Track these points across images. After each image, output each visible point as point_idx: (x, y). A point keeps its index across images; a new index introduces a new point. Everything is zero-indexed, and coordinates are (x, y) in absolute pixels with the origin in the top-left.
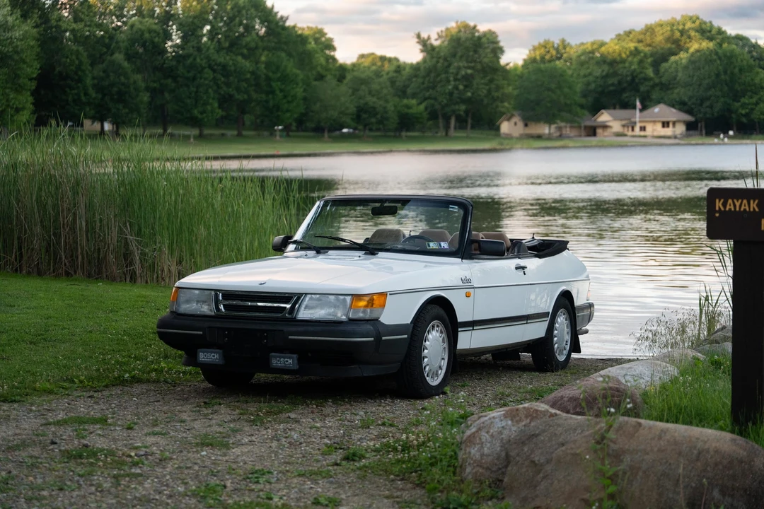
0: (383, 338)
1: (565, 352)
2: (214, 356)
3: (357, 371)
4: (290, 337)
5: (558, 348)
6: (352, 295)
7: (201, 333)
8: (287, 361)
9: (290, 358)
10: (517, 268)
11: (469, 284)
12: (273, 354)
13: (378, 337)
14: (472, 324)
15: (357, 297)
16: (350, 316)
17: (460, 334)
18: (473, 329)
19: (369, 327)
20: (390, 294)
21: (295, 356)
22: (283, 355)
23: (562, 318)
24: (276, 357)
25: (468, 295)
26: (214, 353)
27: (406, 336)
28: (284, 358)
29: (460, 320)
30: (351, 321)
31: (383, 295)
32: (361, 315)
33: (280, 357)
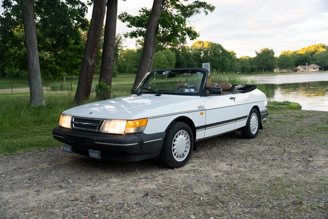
0: (145, 142)
2: (69, 149)
3: (133, 159)
4: (96, 142)
6: (127, 120)
7: (63, 137)
8: (95, 155)
9: (96, 153)
11: (203, 108)
12: (90, 150)
13: (141, 143)
14: (205, 127)
15: (130, 121)
16: (125, 132)
18: (205, 129)
19: (135, 137)
20: (150, 119)
21: (98, 152)
24: (91, 152)
25: (202, 114)
26: (69, 147)
27: (161, 139)
30: (126, 134)
32: (131, 131)
33: (93, 152)
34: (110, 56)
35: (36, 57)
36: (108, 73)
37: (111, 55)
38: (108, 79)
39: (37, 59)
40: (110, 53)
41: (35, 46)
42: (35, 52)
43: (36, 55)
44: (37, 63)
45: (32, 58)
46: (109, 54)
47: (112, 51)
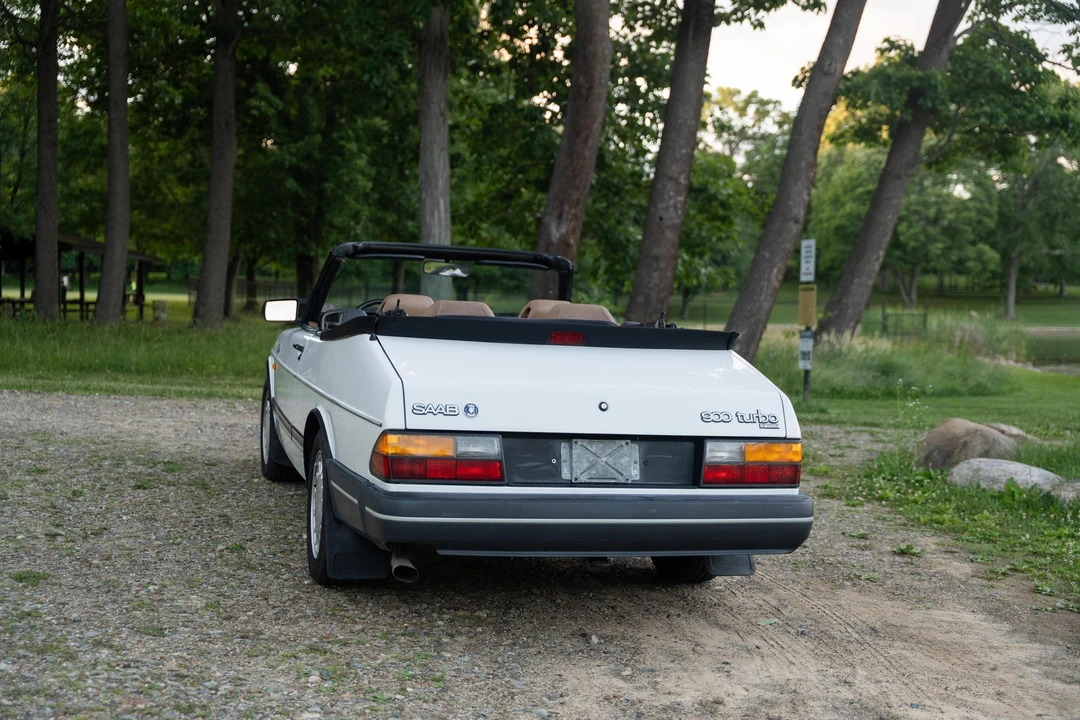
34: (663, 214)
35: (439, 216)
36: (655, 265)
37: (666, 209)
38: (651, 285)
39: (440, 221)
40: (664, 205)
41: (437, 187)
42: (438, 205)
43: (439, 212)
44: (440, 234)
45: (428, 219)
46: (660, 205)
47: (670, 198)
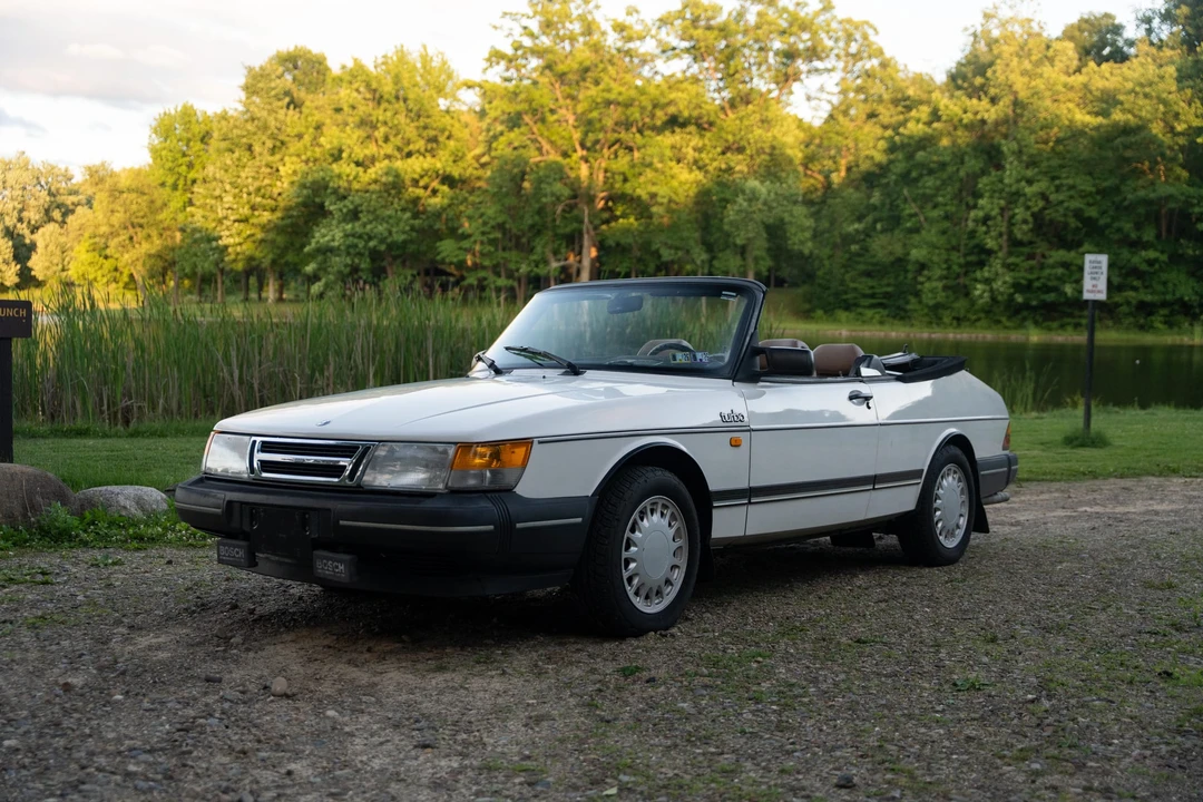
0: (518, 525)
1: (960, 533)
2: (238, 553)
4: (341, 522)
5: (943, 527)
6: (456, 443)
7: (220, 511)
8: (337, 567)
9: (341, 561)
10: (851, 398)
11: (740, 424)
12: (318, 552)
13: (506, 526)
14: (750, 494)
15: (465, 447)
16: (450, 484)
17: (716, 514)
18: (750, 503)
19: (484, 504)
20: (540, 442)
21: (347, 557)
22: (331, 555)
23: (950, 478)
24: (322, 558)
25: (735, 444)
26: (239, 547)
27: (580, 520)
28: (331, 559)
29: (713, 486)
30: (454, 493)
31: (526, 442)
32: (472, 482)
33: (328, 559)
